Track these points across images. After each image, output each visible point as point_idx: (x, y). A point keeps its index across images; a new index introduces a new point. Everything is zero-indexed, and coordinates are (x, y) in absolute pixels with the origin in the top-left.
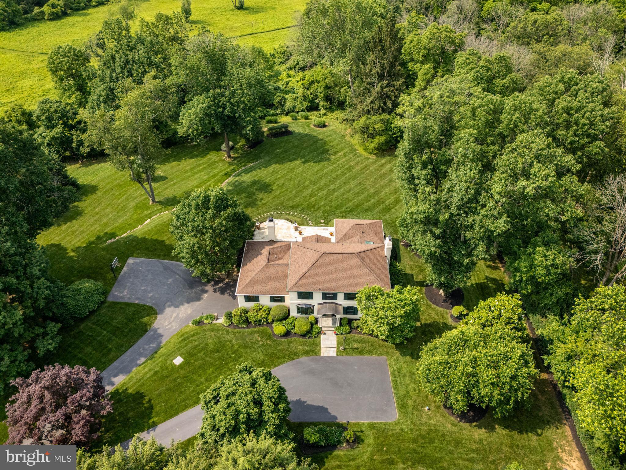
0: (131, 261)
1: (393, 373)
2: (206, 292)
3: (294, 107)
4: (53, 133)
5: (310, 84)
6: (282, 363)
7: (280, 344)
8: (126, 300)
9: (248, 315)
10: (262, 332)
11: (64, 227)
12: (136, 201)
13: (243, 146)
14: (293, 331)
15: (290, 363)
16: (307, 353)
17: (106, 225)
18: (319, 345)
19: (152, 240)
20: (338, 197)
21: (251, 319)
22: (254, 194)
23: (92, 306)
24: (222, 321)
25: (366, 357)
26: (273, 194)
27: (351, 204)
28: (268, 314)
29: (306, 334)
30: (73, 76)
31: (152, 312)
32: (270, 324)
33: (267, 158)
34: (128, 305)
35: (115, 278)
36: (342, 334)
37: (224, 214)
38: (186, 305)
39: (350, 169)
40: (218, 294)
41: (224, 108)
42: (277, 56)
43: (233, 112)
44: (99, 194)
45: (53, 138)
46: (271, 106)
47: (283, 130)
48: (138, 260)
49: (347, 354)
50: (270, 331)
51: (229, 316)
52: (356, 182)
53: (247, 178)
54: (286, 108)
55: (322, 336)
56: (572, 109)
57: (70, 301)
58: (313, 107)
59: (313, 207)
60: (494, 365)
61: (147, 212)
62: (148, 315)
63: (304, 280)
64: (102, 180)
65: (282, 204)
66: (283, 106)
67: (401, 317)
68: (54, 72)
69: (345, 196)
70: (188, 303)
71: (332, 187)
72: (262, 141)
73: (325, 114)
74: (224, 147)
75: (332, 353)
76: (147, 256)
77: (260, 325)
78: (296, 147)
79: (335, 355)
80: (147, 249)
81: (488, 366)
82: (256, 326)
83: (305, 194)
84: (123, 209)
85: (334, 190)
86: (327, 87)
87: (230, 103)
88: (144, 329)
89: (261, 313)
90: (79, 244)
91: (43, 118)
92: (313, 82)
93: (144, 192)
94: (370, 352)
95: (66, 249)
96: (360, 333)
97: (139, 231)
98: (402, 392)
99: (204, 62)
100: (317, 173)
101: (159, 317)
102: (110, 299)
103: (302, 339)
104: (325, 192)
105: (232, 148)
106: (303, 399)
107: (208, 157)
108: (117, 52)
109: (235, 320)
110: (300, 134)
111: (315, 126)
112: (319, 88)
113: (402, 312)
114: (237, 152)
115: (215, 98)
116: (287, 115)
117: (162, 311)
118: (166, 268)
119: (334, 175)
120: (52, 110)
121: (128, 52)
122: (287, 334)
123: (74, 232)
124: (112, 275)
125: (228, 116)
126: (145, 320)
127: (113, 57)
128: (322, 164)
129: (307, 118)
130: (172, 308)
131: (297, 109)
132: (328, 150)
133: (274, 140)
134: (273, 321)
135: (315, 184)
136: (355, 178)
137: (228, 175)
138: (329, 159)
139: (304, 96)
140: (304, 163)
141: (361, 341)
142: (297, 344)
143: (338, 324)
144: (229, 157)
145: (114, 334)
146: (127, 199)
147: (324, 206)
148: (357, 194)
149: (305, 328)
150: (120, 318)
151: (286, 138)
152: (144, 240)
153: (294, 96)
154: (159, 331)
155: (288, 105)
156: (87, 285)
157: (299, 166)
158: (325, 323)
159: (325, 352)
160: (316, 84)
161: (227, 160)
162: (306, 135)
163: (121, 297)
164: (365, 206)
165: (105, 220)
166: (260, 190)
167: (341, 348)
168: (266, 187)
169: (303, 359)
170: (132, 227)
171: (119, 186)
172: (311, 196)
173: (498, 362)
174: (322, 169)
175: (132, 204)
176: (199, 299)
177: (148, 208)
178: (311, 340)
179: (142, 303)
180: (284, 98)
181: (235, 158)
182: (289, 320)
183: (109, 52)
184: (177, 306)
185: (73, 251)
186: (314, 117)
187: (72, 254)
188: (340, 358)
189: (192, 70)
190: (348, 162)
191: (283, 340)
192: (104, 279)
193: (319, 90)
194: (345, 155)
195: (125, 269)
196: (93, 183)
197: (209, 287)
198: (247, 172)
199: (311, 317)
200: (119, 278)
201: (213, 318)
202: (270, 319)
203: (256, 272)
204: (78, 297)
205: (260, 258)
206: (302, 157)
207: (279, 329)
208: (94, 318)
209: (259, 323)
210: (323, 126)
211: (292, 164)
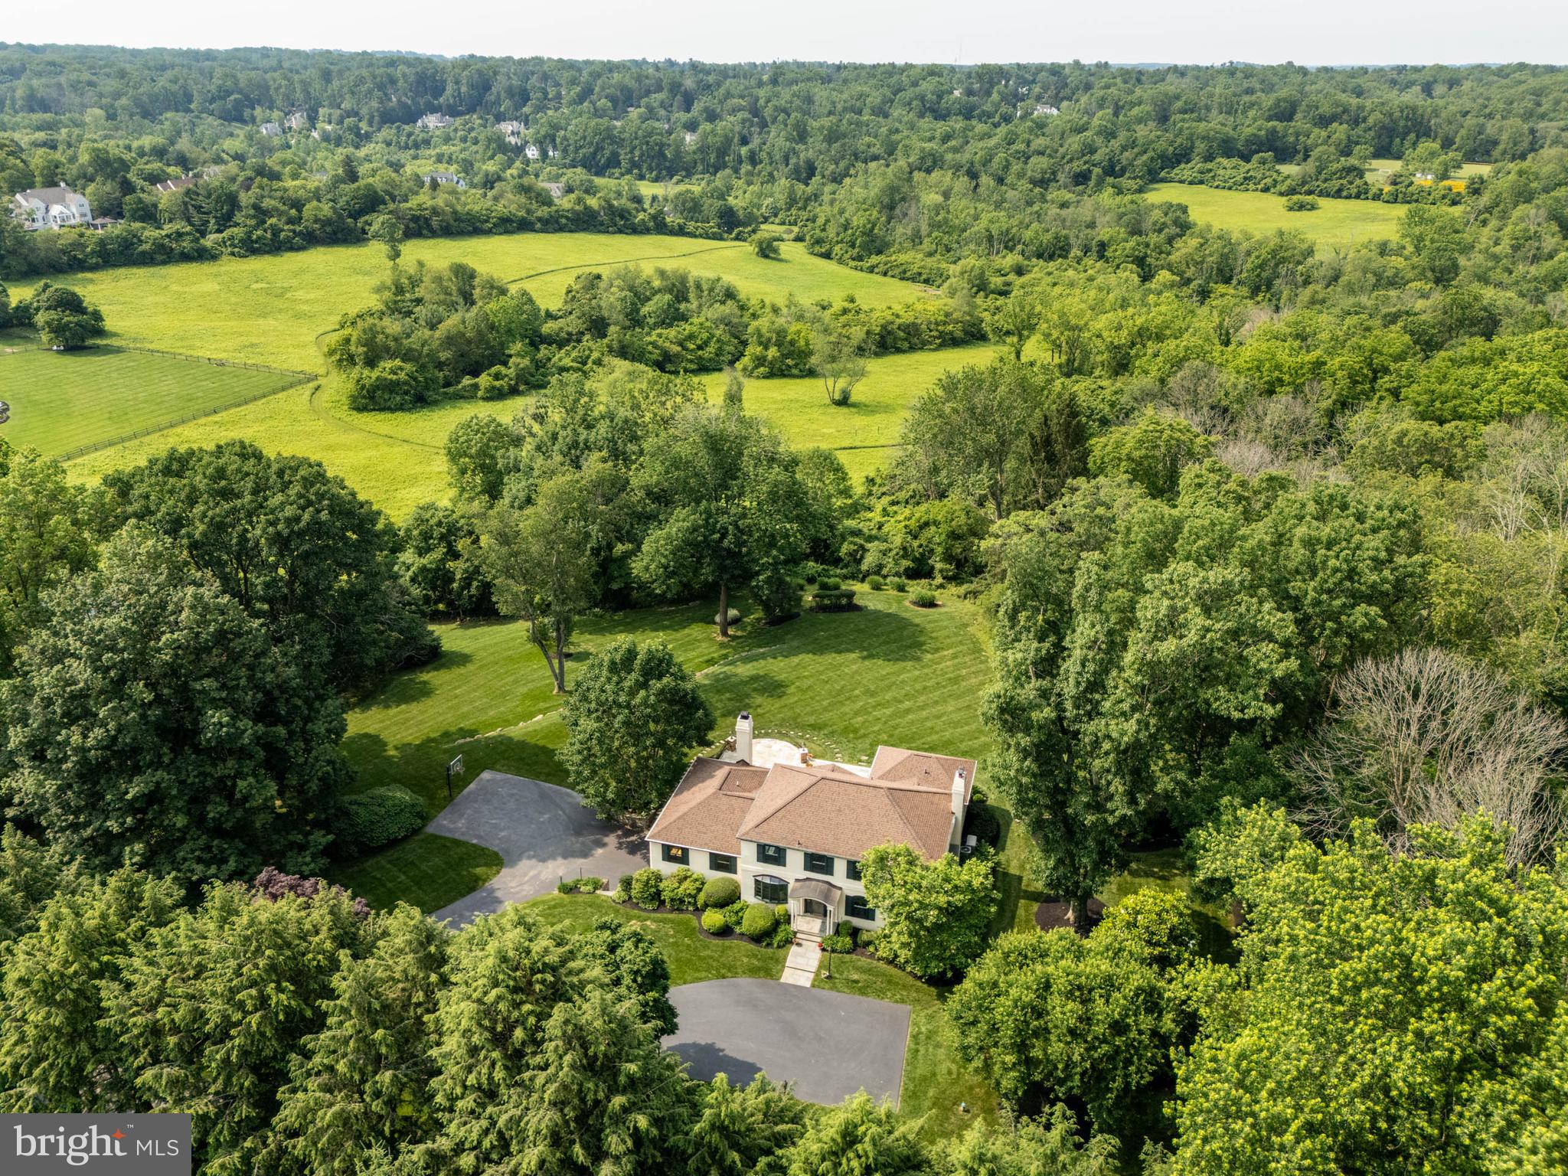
0: (486, 775)
1: (915, 1037)
2: (604, 845)
3: (881, 567)
4: (424, 561)
5: (921, 528)
6: (700, 979)
7: (706, 947)
8: (457, 836)
9: (662, 886)
10: (679, 923)
11: (393, 711)
12: (531, 686)
13: (758, 620)
14: (738, 930)
15: (715, 982)
16: (753, 971)
17: (464, 716)
18: (781, 962)
19: (536, 746)
20: (912, 723)
21: (666, 895)
22: (748, 696)
23: (395, 829)
24: (615, 893)
25: (871, 1002)
26: (784, 701)
27: (935, 737)
28: (699, 890)
29: (762, 937)
30: (483, 468)
31: (496, 861)
32: (699, 911)
33: (795, 643)
34: (457, 843)
35: (450, 798)
36: (834, 951)
37: (656, 685)
38: (560, 861)
39: (956, 680)
40: (623, 853)
41: (724, 536)
42: (878, 481)
43: (740, 544)
44: (470, 667)
45: (423, 569)
46: (837, 562)
47: (844, 601)
48: (499, 776)
49: (834, 988)
50: (695, 923)
51: (627, 884)
52: (961, 703)
53: (744, 670)
54: (864, 567)
55: (794, 948)
56: (1319, 541)
57: (361, 811)
58: (920, 570)
59: (855, 731)
60: (1081, 992)
61: (542, 705)
62: (486, 865)
63: (773, 822)
64: (484, 648)
65: (795, 719)
66: (859, 562)
67: (940, 909)
68: (454, 456)
69: (929, 724)
70: (565, 857)
71: (907, 704)
72: (798, 615)
73: (941, 586)
74: (718, 618)
75: (805, 980)
76: (518, 772)
77: (680, 910)
78: (860, 631)
79: (808, 985)
80: (522, 759)
81: (1069, 995)
82: (672, 910)
83: (846, 709)
84: (503, 695)
85: (908, 711)
86: (954, 536)
87: (737, 527)
88: (473, 885)
89: (686, 884)
90: (409, 739)
91: (415, 533)
92: (927, 524)
93: (549, 673)
94: (880, 993)
95: (385, 744)
96: (872, 956)
97: (518, 731)
98: (922, 1070)
99: (703, 453)
100: (883, 678)
101: (504, 871)
102: (431, 829)
103: (752, 946)
104: (888, 712)
105: (735, 621)
106: (718, 1045)
107: (687, 631)
108: (564, 428)
109: (636, 888)
110: (877, 612)
111: (914, 603)
112: (936, 536)
113: (942, 900)
114: (743, 629)
115: (709, 515)
116: (863, 581)
117: (512, 863)
118: (543, 796)
119: (918, 686)
120: (432, 522)
121: (581, 430)
122: (725, 932)
123: (408, 720)
124: (446, 793)
125: (728, 550)
126: (478, 871)
127: (554, 437)
128: (901, 664)
129: (901, 589)
130: (534, 861)
131: (885, 571)
132: (923, 644)
133: (821, 616)
134: (706, 905)
135: (872, 694)
136: (959, 697)
137: (711, 662)
138: (918, 659)
139: (904, 549)
140: (864, 658)
141: (869, 971)
142: (740, 950)
143: (830, 931)
144: (724, 633)
145: (417, 883)
146: (516, 682)
147: (878, 732)
148: (956, 724)
149: (762, 924)
150: (437, 861)
151: (846, 615)
152: (522, 745)
153: (884, 546)
154: (498, 894)
155: (869, 561)
156: (398, 794)
157: (854, 661)
158: (807, 926)
159: (788, 977)
160: (933, 528)
161: (720, 638)
162: (889, 615)
163: (450, 830)
164: (963, 746)
165: (465, 709)
166: (762, 691)
167: (825, 973)
168: (773, 688)
169: (745, 982)
170: (507, 723)
171: (510, 659)
172: (857, 713)
173: (1090, 991)
174: (897, 674)
175: (524, 690)
176: (585, 854)
177: (546, 699)
178: (770, 950)
179: (484, 844)
180: (862, 547)
181: (734, 638)
182: (737, 906)
183: (550, 428)
184: (543, 860)
185: (396, 748)
186: (917, 588)
187: (392, 753)
188: (815, 991)
189: (677, 463)
190: (957, 668)
191: (717, 942)
192: (431, 797)
193: (937, 539)
194: (955, 656)
195: (472, 786)
196: (466, 651)
197: (612, 840)
198: (746, 660)
199: (779, 909)
200: (457, 800)
201: (597, 885)
202: (701, 898)
203: (693, 804)
204: (376, 809)
205: (708, 782)
206: (863, 649)
207: (713, 918)
208: (394, 854)
209: (678, 905)
210: (931, 604)
211: (839, 658)
